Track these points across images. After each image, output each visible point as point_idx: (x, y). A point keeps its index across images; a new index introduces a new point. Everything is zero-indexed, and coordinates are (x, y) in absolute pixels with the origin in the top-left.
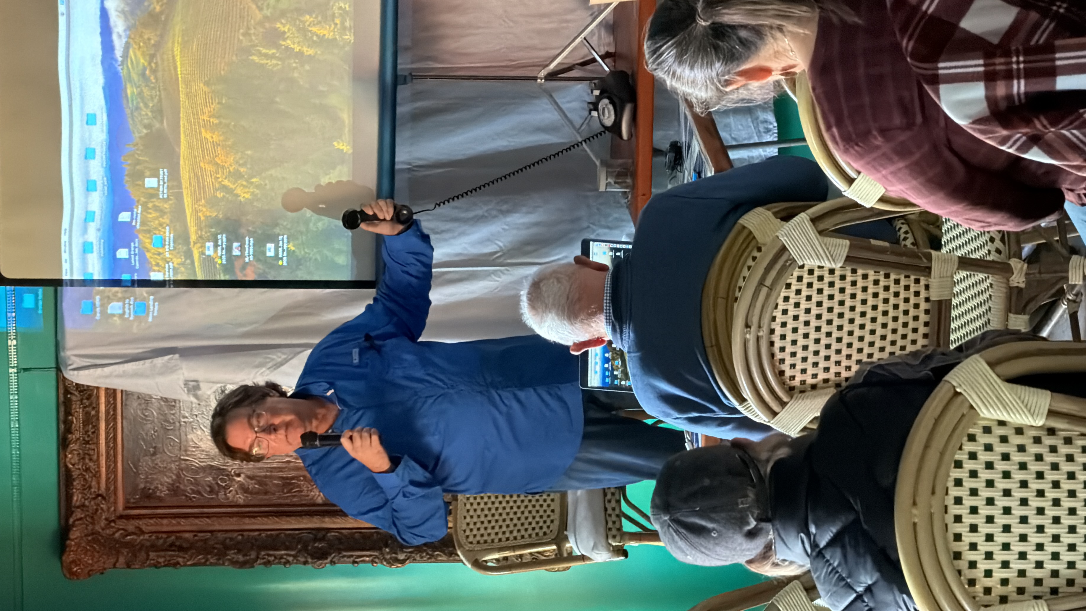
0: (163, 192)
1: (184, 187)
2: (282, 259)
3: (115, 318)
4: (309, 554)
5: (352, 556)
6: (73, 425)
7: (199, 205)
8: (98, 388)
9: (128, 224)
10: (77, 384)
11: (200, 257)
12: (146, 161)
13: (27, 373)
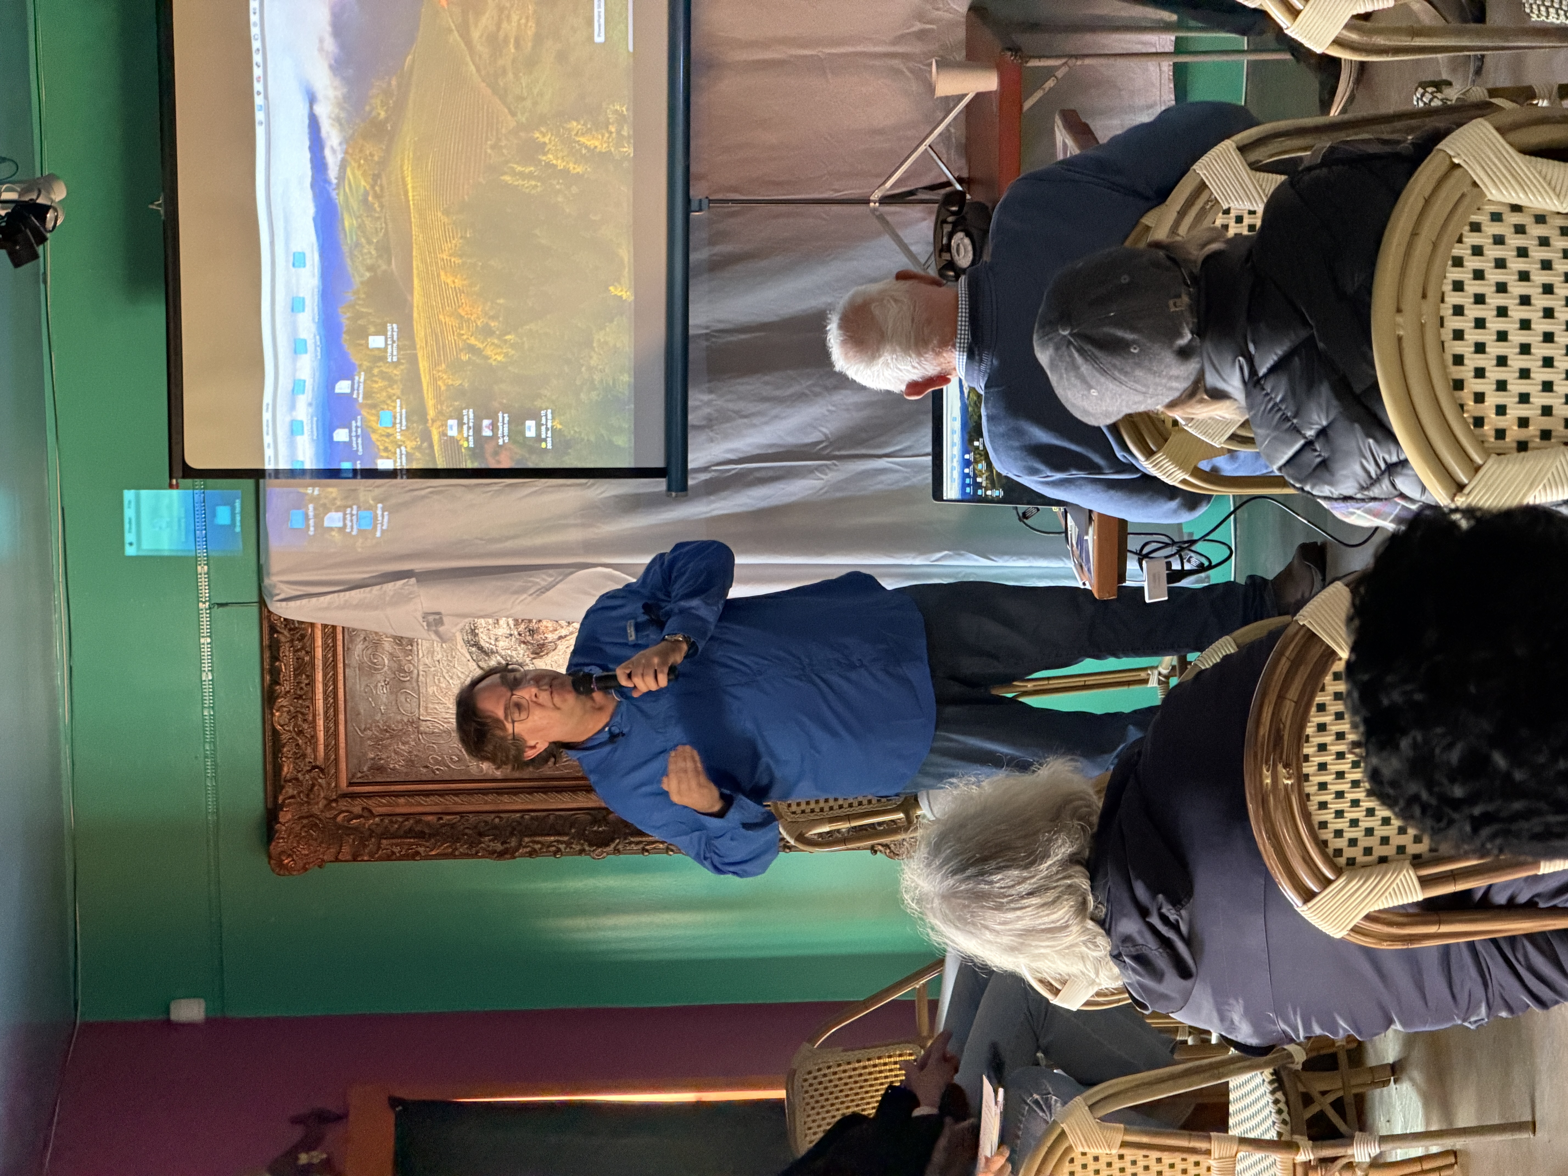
0: (393, 354)
1: (418, 346)
2: (545, 440)
3: (333, 533)
4: (585, 840)
5: (641, 842)
6: (281, 676)
7: (439, 371)
8: (312, 625)
9: (347, 398)
10: (285, 619)
11: (440, 440)
12: (370, 314)
13: (221, 609)
